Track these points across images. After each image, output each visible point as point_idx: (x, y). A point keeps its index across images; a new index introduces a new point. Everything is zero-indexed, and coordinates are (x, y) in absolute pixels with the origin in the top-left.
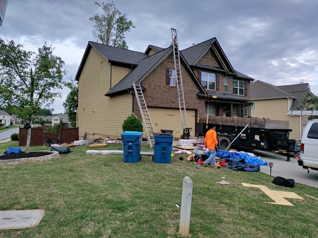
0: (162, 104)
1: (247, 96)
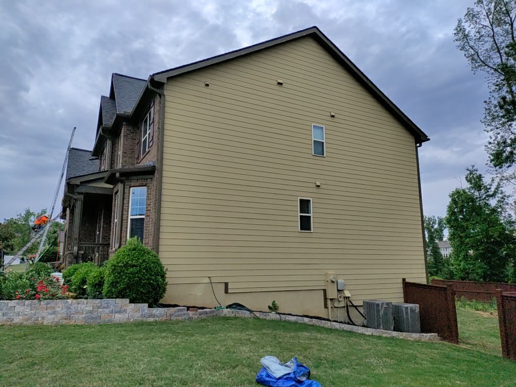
1: (152, 147)
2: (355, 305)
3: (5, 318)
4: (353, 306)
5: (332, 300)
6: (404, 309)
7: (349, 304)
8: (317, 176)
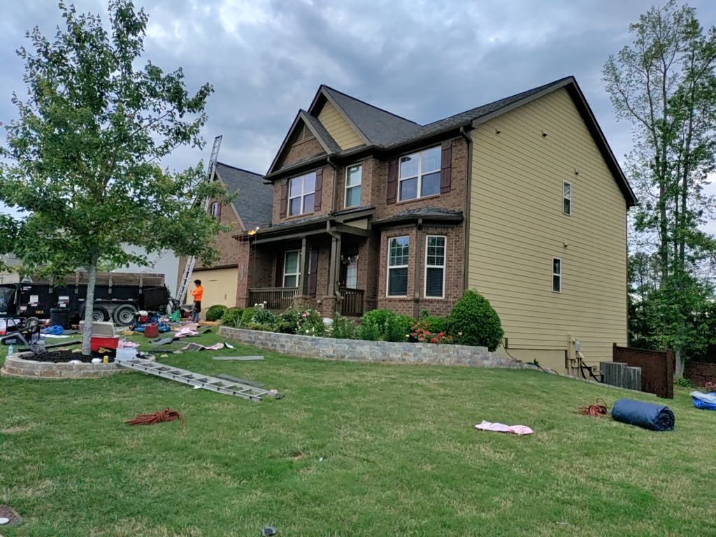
1: (448, 194)
2: (588, 366)
3: (416, 358)
4: (586, 367)
5: (571, 360)
6: (632, 371)
7: (583, 366)
8: (566, 236)
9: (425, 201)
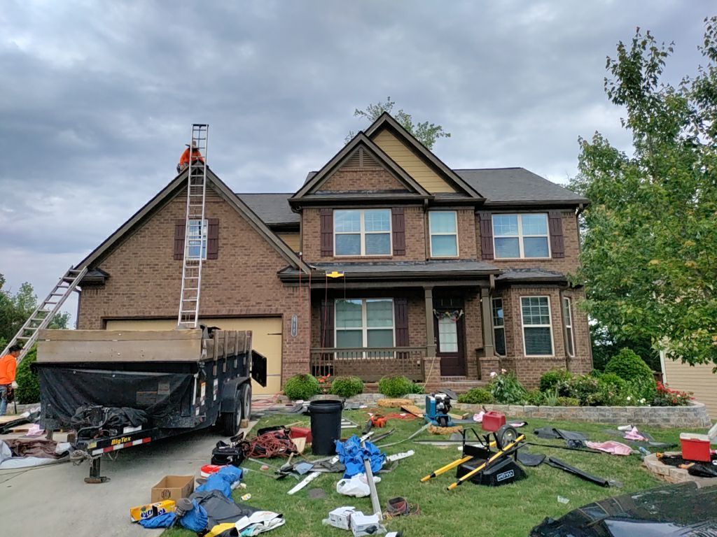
0: (158, 308)
1: (562, 259)
9: (534, 263)
